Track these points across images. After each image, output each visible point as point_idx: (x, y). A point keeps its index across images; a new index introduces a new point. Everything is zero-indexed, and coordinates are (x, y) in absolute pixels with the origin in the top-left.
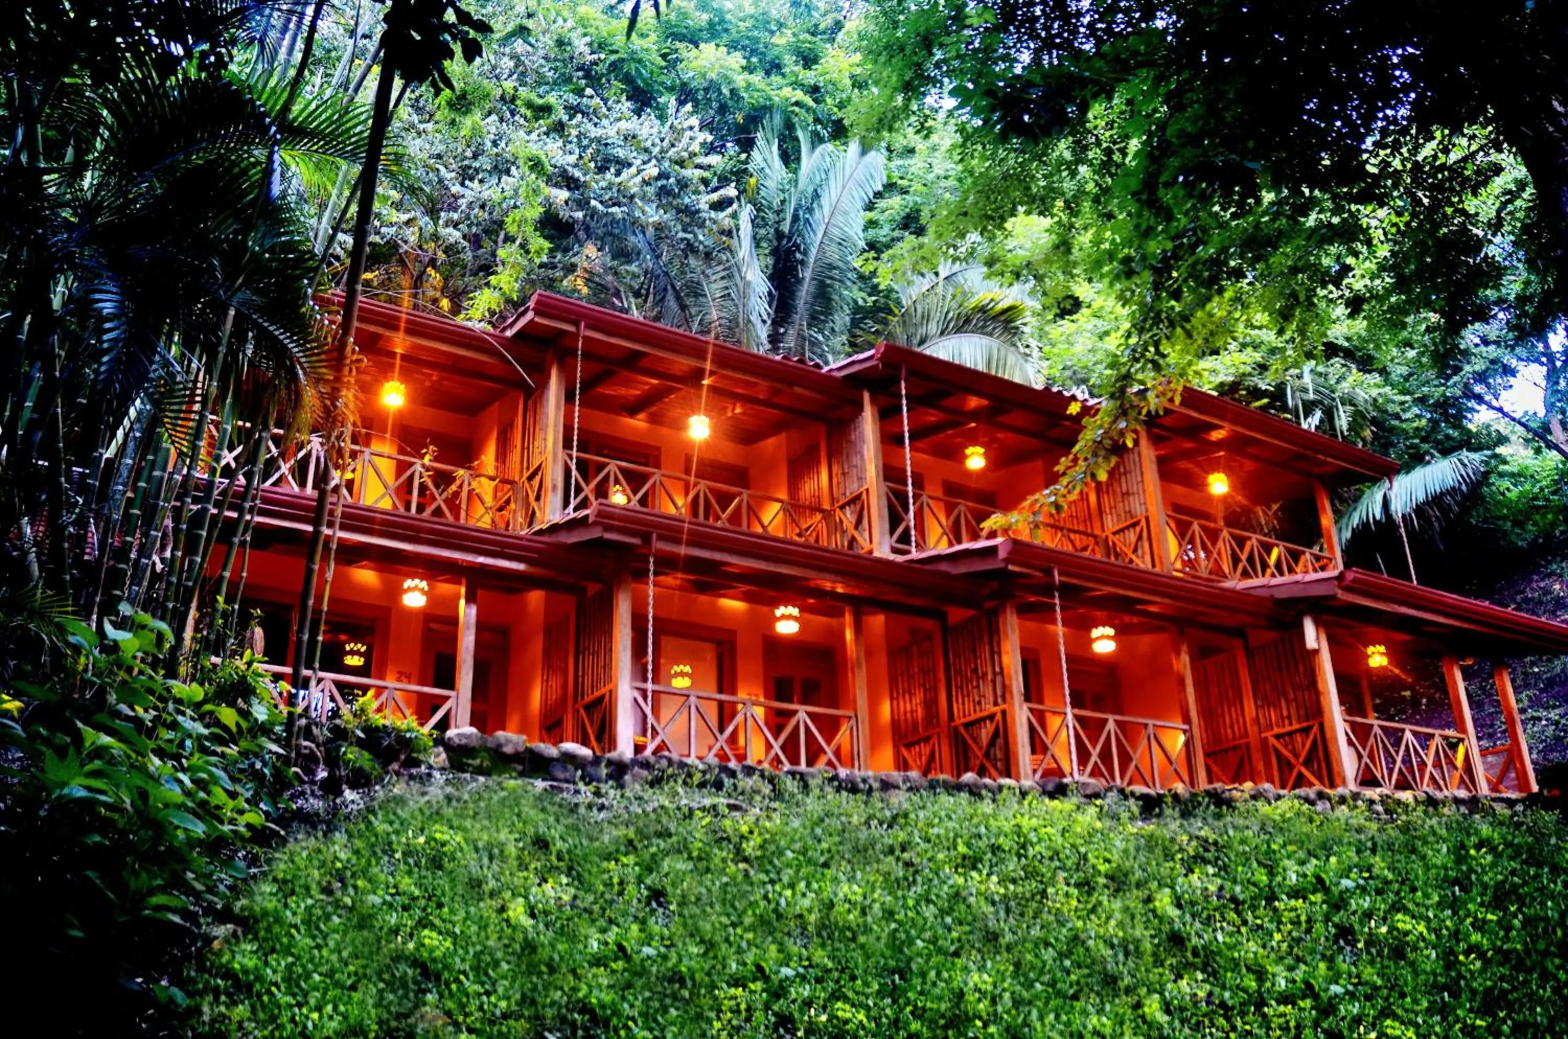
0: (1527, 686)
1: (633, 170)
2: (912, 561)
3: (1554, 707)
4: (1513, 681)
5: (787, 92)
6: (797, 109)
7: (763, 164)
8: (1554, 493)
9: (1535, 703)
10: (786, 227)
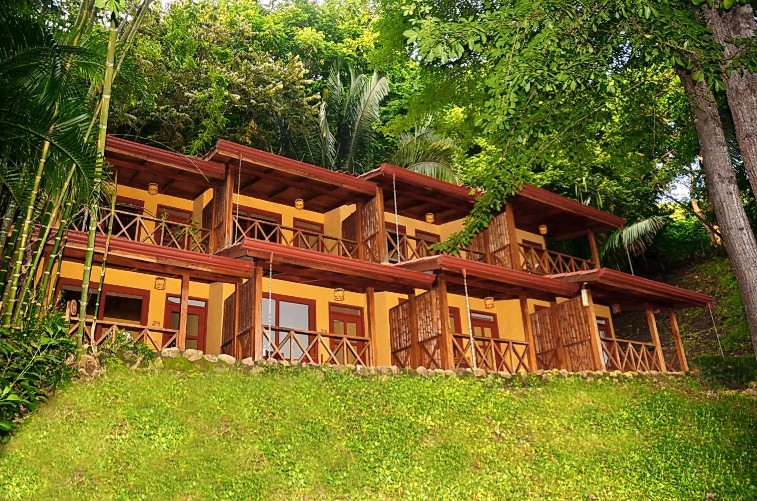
0: (683, 322)
1: (271, 86)
2: (398, 266)
3: (695, 331)
4: (677, 320)
5: (344, 50)
6: (349, 58)
7: (333, 84)
8: (695, 235)
9: (686, 329)
10: (344, 113)
